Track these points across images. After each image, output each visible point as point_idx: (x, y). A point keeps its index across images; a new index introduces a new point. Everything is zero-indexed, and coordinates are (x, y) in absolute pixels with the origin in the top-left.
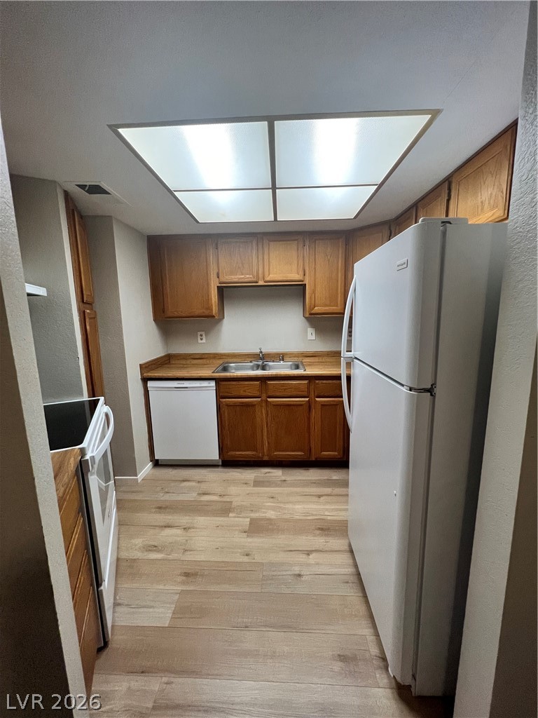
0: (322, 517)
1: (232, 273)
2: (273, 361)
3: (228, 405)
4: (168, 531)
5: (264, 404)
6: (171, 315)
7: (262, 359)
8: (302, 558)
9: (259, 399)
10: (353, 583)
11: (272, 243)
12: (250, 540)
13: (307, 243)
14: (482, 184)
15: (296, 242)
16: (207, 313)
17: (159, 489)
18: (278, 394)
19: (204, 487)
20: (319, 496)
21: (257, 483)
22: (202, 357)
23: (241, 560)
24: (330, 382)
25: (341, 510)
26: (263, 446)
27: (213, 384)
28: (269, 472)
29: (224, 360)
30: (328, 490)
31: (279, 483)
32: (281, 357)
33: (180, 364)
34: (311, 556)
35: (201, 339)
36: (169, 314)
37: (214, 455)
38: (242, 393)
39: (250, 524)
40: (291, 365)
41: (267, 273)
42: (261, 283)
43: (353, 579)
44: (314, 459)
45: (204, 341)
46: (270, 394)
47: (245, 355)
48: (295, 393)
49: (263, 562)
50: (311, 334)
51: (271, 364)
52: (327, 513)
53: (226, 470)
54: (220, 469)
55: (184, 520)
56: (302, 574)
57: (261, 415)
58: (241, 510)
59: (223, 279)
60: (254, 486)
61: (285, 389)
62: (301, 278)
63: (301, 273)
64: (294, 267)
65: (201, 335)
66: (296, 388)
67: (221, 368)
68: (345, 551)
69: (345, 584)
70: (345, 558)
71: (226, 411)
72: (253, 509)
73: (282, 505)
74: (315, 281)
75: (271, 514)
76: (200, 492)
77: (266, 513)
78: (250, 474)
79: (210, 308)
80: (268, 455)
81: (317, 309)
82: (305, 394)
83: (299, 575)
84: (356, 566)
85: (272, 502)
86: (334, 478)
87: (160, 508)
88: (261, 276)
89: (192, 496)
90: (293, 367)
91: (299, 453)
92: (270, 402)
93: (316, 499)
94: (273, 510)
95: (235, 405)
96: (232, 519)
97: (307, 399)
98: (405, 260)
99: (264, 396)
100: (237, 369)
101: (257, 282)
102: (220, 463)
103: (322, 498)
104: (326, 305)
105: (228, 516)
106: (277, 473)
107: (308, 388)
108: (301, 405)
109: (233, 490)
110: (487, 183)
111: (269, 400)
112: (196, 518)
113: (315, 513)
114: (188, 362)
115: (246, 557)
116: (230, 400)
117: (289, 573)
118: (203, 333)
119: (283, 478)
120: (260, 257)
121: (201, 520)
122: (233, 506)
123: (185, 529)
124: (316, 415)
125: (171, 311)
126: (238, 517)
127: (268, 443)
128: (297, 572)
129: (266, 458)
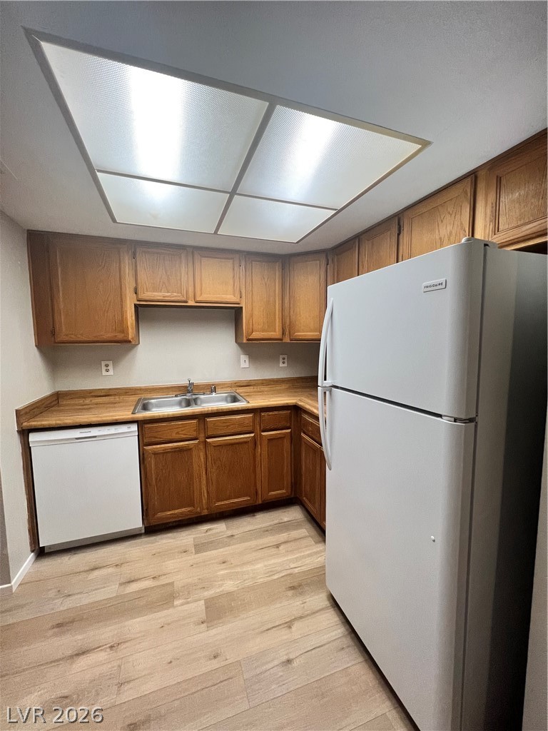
0: (289, 572)
1: (155, 290)
2: (204, 394)
3: (155, 454)
4: (83, 662)
5: (201, 446)
6: (66, 339)
7: (189, 392)
8: (284, 635)
9: (196, 442)
10: (348, 647)
11: (204, 260)
12: (213, 632)
13: (243, 263)
14: (440, 222)
15: (231, 261)
16: (120, 336)
17: (52, 594)
18: (220, 432)
19: (127, 571)
20: (278, 546)
21: (200, 547)
22: (108, 393)
23: (209, 668)
24: (276, 413)
25: (304, 557)
26: (201, 498)
27: (134, 428)
28: (210, 529)
29: (142, 396)
30: (283, 536)
31: (226, 540)
32: (212, 388)
33: (76, 405)
34: (294, 628)
35: (107, 371)
36: (62, 337)
37: (137, 522)
38: (175, 436)
39: (207, 608)
40: (226, 397)
41: (198, 293)
42: (191, 303)
43: (348, 641)
44: (260, 502)
45: (111, 372)
46: (210, 433)
47: (167, 388)
48: (239, 429)
49: (239, 659)
50: (244, 361)
51: (202, 397)
52: (292, 566)
53: (152, 538)
54: (145, 540)
55: (106, 633)
56: (291, 657)
57: (199, 459)
58: (188, 590)
59: (142, 296)
60: (197, 552)
61: (228, 426)
62: (238, 301)
63: (238, 294)
64: (230, 288)
65: (107, 366)
66: (241, 423)
67: (140, 407)
68: (326, 608)
69: (343, 652)
70: (331, 617)
71: (152, 462)
72: (205, 584)
73: (239, 569)
74: (252, 304)
75: (229, 586)
76: (123, 580)
77: (222, 585)
78: (186, 538)
79: (124, 330)
80: (208, 509)
81: (255, 335)
82: (251, 429)
83: (289, 661)
84: (347, 622)
85: (226, 569)
86: (286, 519)
87: (59, 625)
88: (191, 294)
89: (111, 591)
90: (229, 399)
91: (245, 499)
92: (210, 443)
93: (274, 551)
94: (231, 579)
95: (165, 452)
96: (181, 608)
97: (253, 435)
98: (443, 280)
99: (202, 436)
100: (158, 406)
101: (187, 302)
102: (143, 531)
103: (281, 548)
104: (263, 331)
105: (173, 606)
106: (220, 528)
107: (254, 422)
108: (246, 442)
109: (171, 565)
110: (444, 222)
111: (208, 440)
112: (127, 623)
113: (280, 569)
114: (87, 401)
115: (215, 661)
116: (158, 446)
117: (276, 662)
118: (110, 363)
119: (229, 533)
120: (191, 273)
121: (135, 625)
122: (176, 588)
123: (111, 647)
124: (262, 451)
125: (64, 332)
126: (188, 603)
127: (208, 492)
128: (285, 658)
129: (205, 512)
